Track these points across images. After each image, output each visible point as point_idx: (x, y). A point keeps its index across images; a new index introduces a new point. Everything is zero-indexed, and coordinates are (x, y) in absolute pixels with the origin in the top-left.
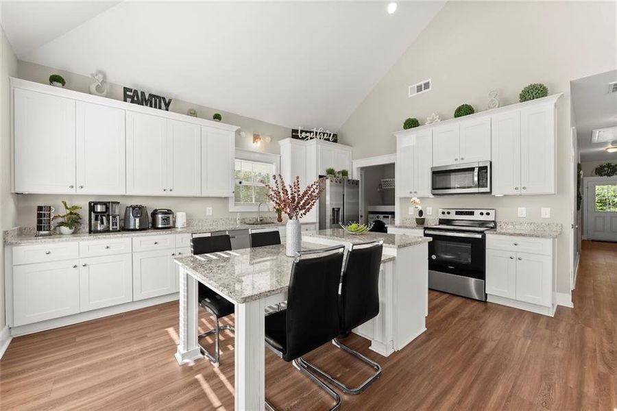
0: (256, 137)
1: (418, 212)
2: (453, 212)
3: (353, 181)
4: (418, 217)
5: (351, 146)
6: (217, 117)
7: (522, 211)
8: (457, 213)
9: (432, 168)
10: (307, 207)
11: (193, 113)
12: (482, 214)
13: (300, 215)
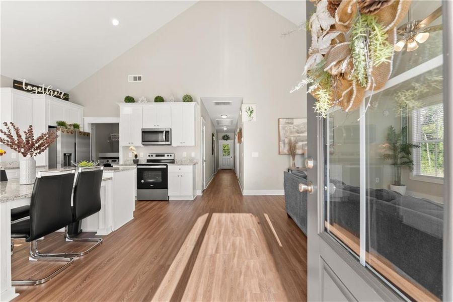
1: (134, 156)
2: (154, 155)
3: (85, 133)
4: (135, 159)
5: (83, 106)
7: (185, 154)
8: (157, 156)
9: (142, 129)
10: (42, 148)
12: (168, 156)
13: (34, 154)
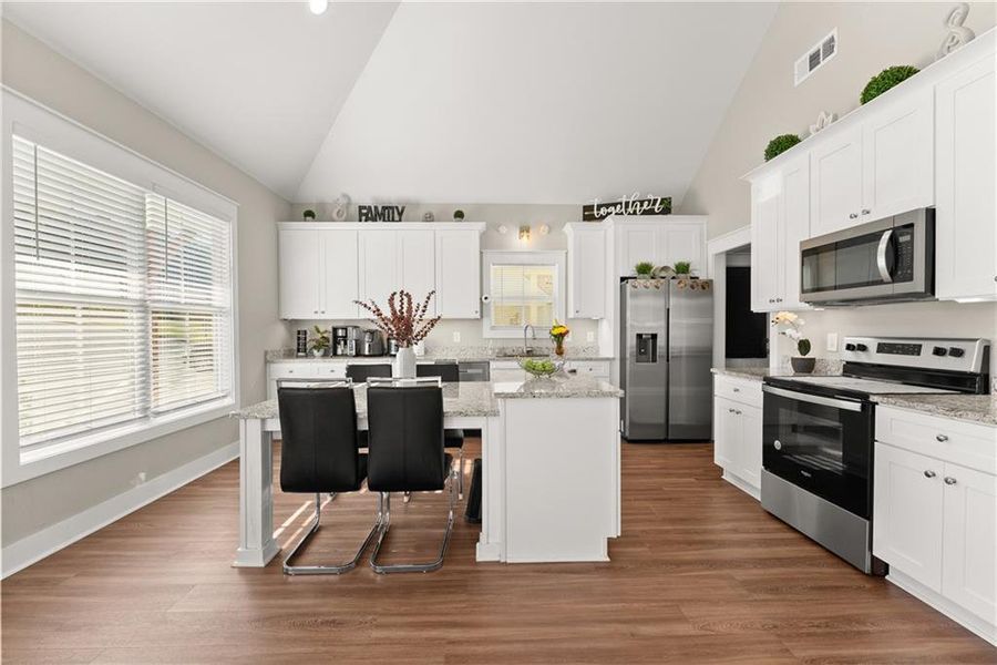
0: (525, 229)
1: (797, 345)
2: (873, 346)
3: (702, 280)
4: (798, 356)
5: (706, 214)
6: (459, 215)
8: (881, 348)
9: (801, 243)
11: (429, 218)
12: (940, 351)
